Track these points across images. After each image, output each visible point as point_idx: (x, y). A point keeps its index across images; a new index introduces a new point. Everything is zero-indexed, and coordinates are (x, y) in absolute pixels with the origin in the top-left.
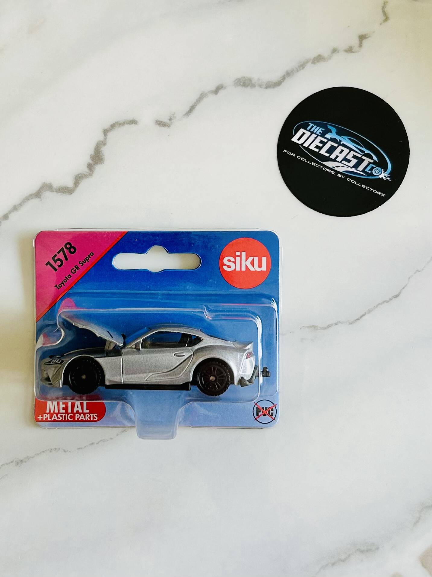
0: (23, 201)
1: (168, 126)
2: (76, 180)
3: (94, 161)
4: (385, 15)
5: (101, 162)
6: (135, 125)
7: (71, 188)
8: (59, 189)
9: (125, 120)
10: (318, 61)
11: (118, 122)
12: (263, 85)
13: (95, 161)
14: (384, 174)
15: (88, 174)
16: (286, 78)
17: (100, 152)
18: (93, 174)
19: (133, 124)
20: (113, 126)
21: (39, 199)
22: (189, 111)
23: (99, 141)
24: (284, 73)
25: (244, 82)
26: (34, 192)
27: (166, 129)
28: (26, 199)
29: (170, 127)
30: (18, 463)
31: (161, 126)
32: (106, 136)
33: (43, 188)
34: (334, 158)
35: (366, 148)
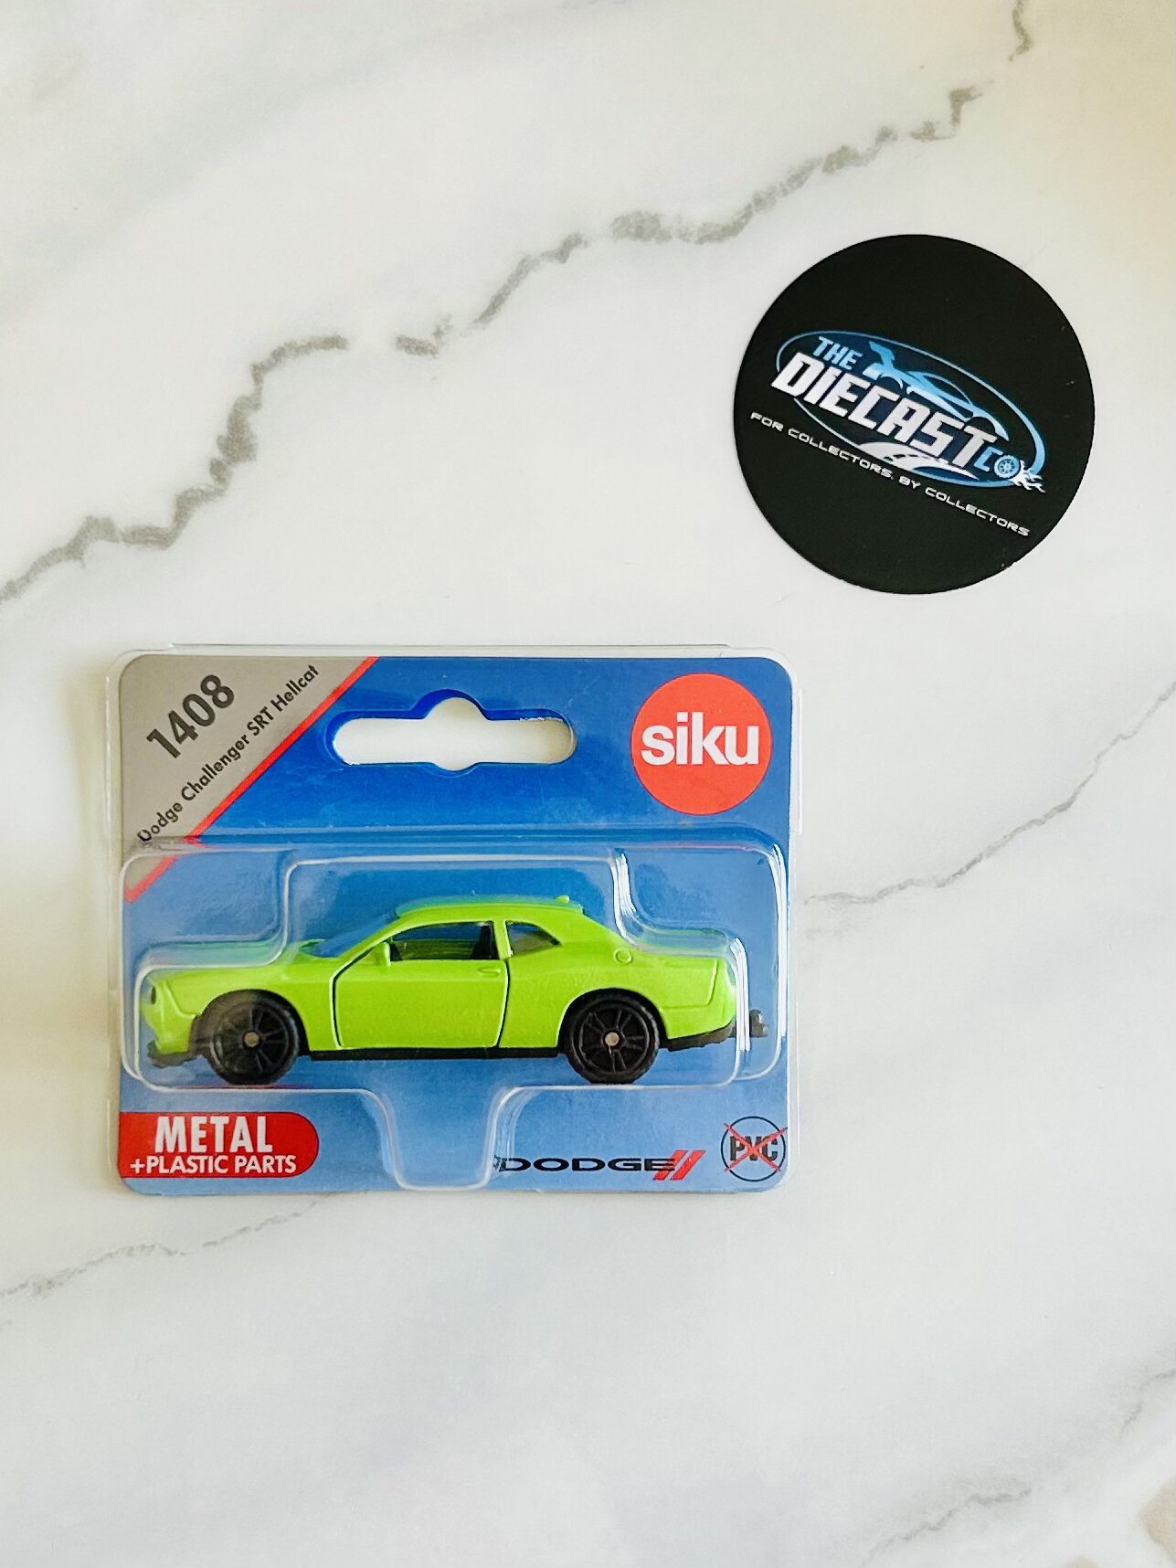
0: (33, 569)
1: (433, 352)
2: (180, 508)
3: (229, 455)
4: (1022, 34)
5: (248, 456)
6: (340, 351)
7: (167, 532)
8: (134, 534)
9: (310, 337)
10: (841, 165)
11: (291, 343)
12: (691, 234)
13: (231, 452)
14: (1026, 474)
15: (212, 490)
16: (754, 212)
17: (246, 429)
18: (226, 489)
19: (336, 349)
20: (279, 353)
21: (78, 563)
22: (487, 311)
23: (242, 398)
24: (750, 200)
25: (640, 227)
26: (63, 543)
27: (424, 360)
28: (41, 564)
29: (438, 353)
30: (40, 1289)
31: (414, 354)
32: (260, 384)
33: (88, 531)
34: (887, 432)
35: (977, 404)
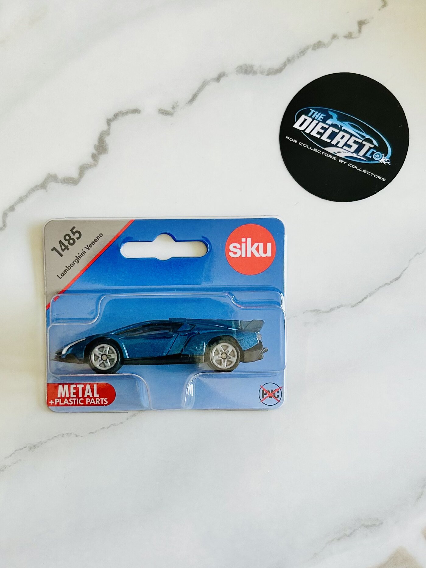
0: (29, 192)
1: (171, 114)
2: (81, 171)
3: (98, 152)
4: (384, 1)
5: (105, 152)
6: (138, 114)
7: (76, 179)
8: (64, 179)
9: (128, 109)
10: (318, 47)
11: (120, 112)
12: (264, 72)
14: (384, 159)
15: (93, 164)
16: (287, 64)
18: (97, 164)
19: (136, 114)
20: (116, 115)
21: (45, 190)
22: (191, 100)
23: (102, 131)
24: (285, 60)
25: (246, 70)
26: (39, 184)
27: (169, 117)
28: (31, 191)
29: (173, 115)
30: (31, 449)
31: (164, 115)
32: (110, 126)
33: (48, 179)
34: (335, 144)
35: (368, 133)
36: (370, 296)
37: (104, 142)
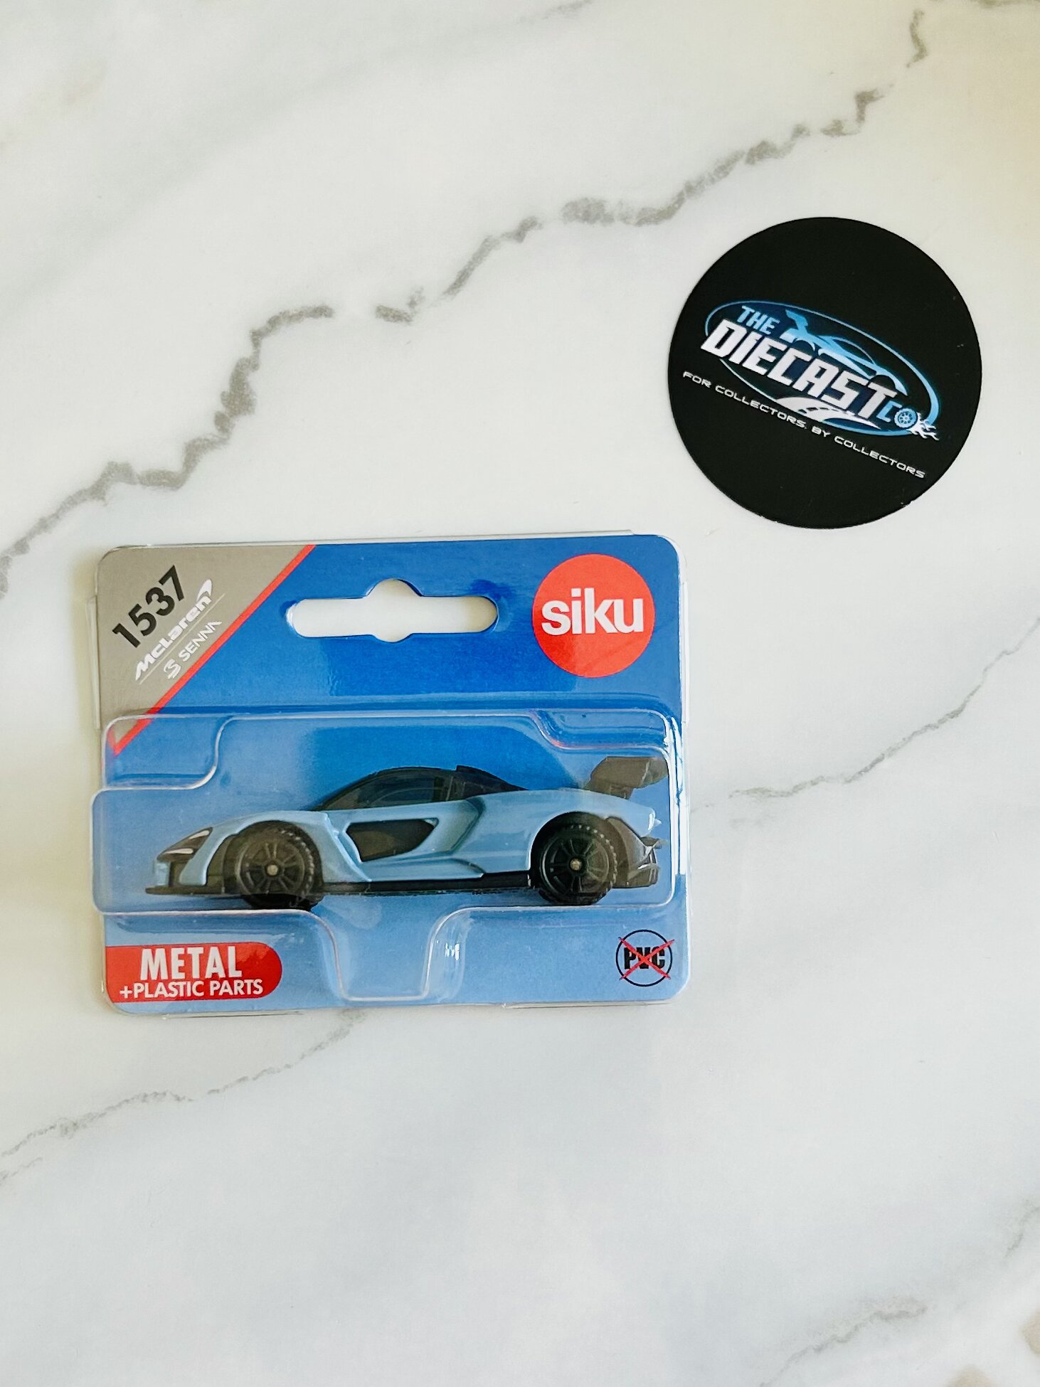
0: (62, 507)
1: (408, 320)
2: (189, 454)
3: (231, 409)
4: (918, 44)
5: (248, 410)
6: (327, 319)
7: (178, 475)
8: (148, 477)
9: (301, 307)
10: (762, 157)
11: (284, 312)
12: (631, 217)
14: (923, 424)
15: (217, 439)
16: (685, 199)
18: (229, 438)
19: (323, 317)
20: (274, 321)
21: (101, 502)
22: (455, 284)
23: (240, 360)
24: (681, 188)
25: (586, 212)
26: (88, 485)
27: (400, 326)
28: (69, 503)
29: (411, 320)
30: (66, 1130)
31: (391, 321)
32: (259, 348)
33: (110, 473)
34: (801, 389)
35: (881, 364)
36: (890, 755)
37: (245, 387)
